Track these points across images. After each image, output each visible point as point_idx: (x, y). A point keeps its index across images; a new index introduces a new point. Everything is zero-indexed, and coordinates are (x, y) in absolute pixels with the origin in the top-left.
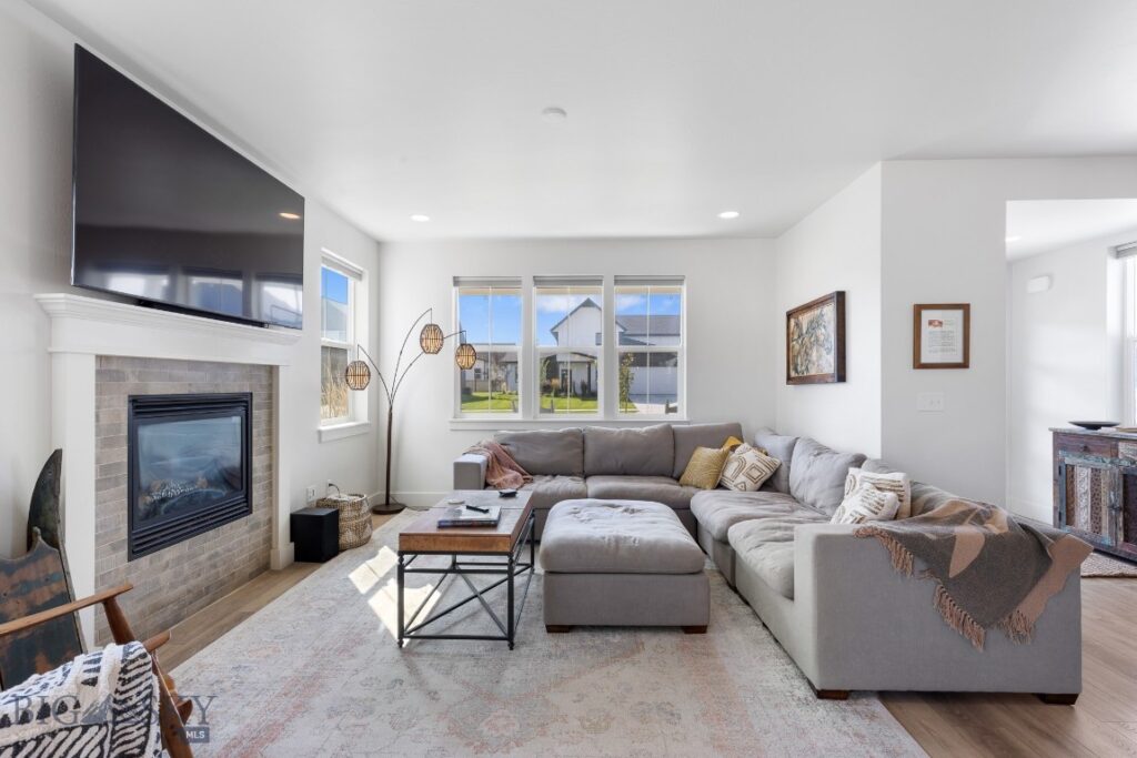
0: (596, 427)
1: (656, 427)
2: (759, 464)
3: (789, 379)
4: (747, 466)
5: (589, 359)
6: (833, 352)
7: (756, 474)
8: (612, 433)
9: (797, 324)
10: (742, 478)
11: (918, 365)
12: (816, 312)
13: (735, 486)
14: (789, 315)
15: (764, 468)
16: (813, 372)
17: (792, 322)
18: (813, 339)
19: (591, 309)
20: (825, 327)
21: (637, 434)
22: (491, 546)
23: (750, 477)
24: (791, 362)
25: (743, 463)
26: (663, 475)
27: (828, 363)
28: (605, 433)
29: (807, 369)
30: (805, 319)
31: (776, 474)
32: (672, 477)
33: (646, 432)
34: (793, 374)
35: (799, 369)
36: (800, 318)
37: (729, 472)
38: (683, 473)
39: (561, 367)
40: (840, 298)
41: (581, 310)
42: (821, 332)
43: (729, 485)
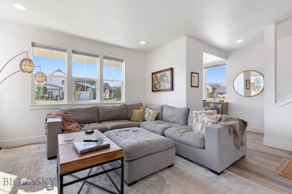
0: (102, 105)
1: (121, 104)
2: (155, 113)
3: (153, 91)
4: (151, 114)
5: (59, 88)
6: (170, 83)
7: (154, 116)
8: (108, 107)
9: (156, 76)
10: (150, 117)
11: (192, 86)
12: (164, 73)
13: (149, 120)
14: (153, 74)
15: (156, 114)
16: (162, 88)
17: (154, 75)
18: (162, 80)
19: (61, 72)
20: (166, 77)
21: (116, 107)
22: (114, 157)
23: (153, 117)
24: (153, 86)
25: (150, 113)
26: (124, 119)
27: (168, 86)
28: (105, 107)
29: (160, 88)
30: (159, 75)
31: (158, 115)
32: (127, 119)
33: (119, 106)
34: (154, 89)
35: (156, 88)
36: (157, 74)
37: (146, 116)
38: (131, 118)
39: (48, 90)
40: (172, 69)
41: (56, 72)
42: (165, 78)
43: (147, 120)
